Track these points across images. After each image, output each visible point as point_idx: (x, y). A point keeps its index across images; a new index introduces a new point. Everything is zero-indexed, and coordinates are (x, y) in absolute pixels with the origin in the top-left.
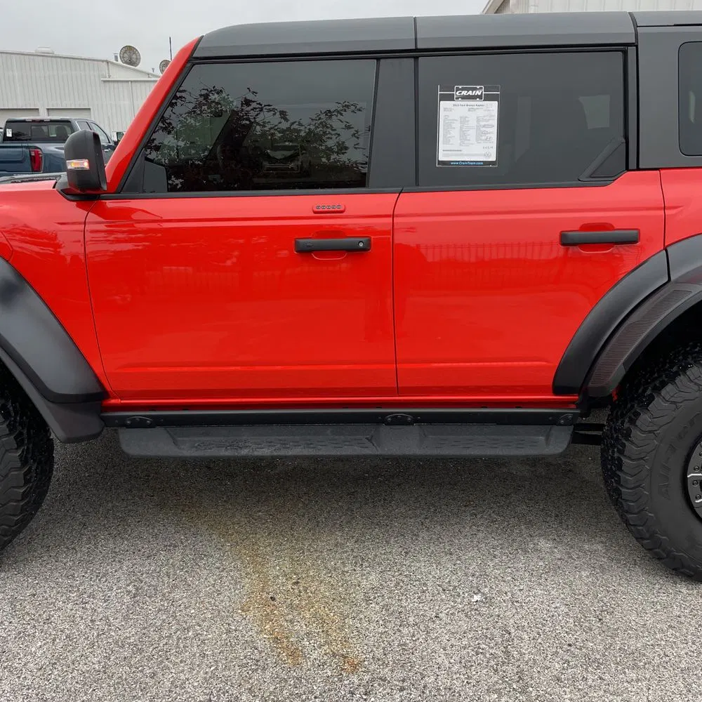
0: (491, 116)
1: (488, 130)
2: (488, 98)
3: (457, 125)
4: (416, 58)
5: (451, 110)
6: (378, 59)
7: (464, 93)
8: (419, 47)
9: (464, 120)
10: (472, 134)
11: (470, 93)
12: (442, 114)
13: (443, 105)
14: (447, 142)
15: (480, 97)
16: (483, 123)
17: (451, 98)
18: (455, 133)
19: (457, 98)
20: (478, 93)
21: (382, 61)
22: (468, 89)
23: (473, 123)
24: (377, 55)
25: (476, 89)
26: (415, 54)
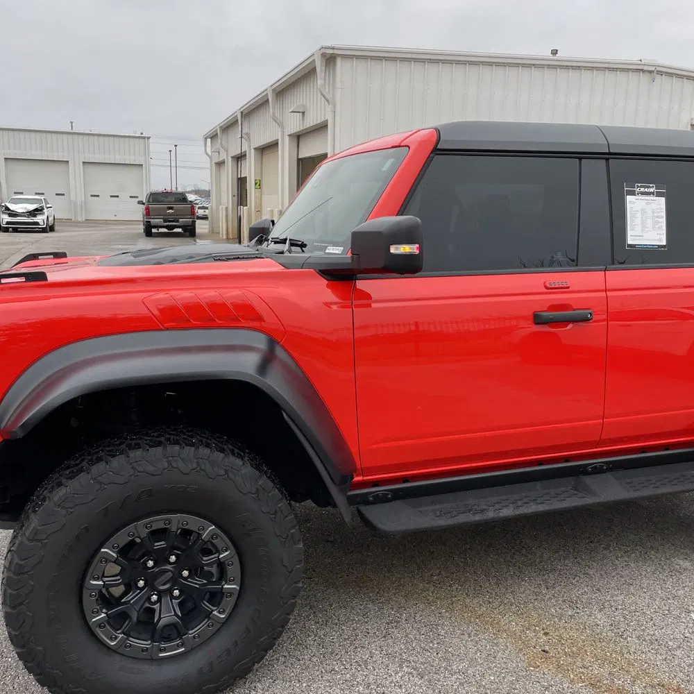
0: (661, 209)
1: (660, 220)
2: (659, 195)
3: (639, 215)
4: (607, 159)
5: (634, 203)
6: (580, 159)
7: (642, 189)
8: (611, 151)
9: (643, 212)
10: (650, 222)
11: (646, 190)
12: (629, 206)
13: (629, 198)
14: (632, 229)
15: (653, 193)
16: (656, 215)
17: (633, 193)
18: (638, 221)
19: (638, 194)
20: (652, 190)
21: (583, 161)
22: (645, 187)
23: (649, 214)
24: (580, 156)
25: (649, 187)
26: (608, 156)
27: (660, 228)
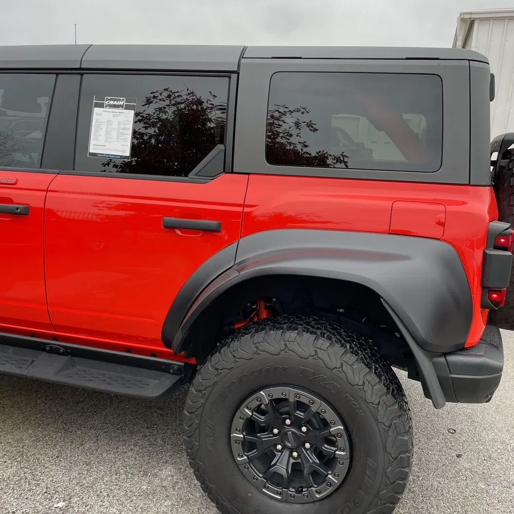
0: (129, 121)
1: (126, 132)
2: (128, 108)
3: (104, 127)
4: (82, 74)
5: (101, 114)
6: (57, 74)
7: (111, 102)
8: (82, 67)
9: (109, 122)
10: (114, 134)
11: (115, 103)
12: (95, 118)
13: (96, 110)
14: (96, 139)
15: (122, 106)
16: (122, 126)
17: (101, 106)
18: (102, 132)
19: (106, 106)
20: (121, 103)
21: (59, 76)
22: (114, 100)
23: (115, 125)
24: (58, 71)
25: (120, 100)
26: (81, 71)
27: (125, 140)
